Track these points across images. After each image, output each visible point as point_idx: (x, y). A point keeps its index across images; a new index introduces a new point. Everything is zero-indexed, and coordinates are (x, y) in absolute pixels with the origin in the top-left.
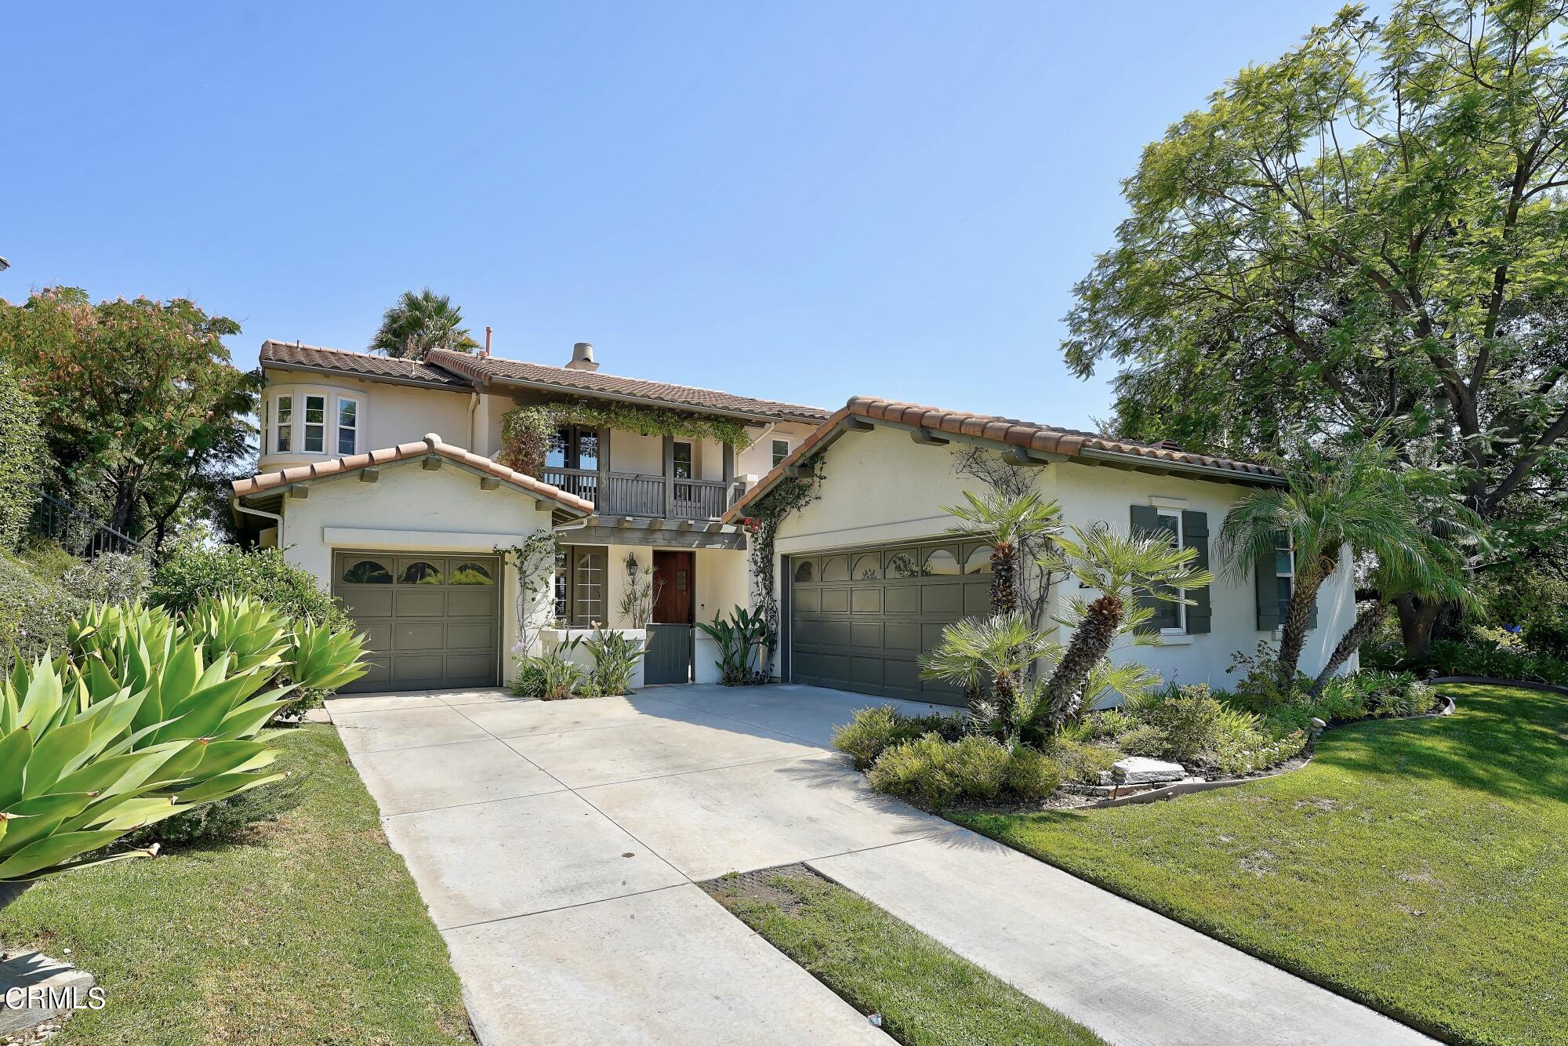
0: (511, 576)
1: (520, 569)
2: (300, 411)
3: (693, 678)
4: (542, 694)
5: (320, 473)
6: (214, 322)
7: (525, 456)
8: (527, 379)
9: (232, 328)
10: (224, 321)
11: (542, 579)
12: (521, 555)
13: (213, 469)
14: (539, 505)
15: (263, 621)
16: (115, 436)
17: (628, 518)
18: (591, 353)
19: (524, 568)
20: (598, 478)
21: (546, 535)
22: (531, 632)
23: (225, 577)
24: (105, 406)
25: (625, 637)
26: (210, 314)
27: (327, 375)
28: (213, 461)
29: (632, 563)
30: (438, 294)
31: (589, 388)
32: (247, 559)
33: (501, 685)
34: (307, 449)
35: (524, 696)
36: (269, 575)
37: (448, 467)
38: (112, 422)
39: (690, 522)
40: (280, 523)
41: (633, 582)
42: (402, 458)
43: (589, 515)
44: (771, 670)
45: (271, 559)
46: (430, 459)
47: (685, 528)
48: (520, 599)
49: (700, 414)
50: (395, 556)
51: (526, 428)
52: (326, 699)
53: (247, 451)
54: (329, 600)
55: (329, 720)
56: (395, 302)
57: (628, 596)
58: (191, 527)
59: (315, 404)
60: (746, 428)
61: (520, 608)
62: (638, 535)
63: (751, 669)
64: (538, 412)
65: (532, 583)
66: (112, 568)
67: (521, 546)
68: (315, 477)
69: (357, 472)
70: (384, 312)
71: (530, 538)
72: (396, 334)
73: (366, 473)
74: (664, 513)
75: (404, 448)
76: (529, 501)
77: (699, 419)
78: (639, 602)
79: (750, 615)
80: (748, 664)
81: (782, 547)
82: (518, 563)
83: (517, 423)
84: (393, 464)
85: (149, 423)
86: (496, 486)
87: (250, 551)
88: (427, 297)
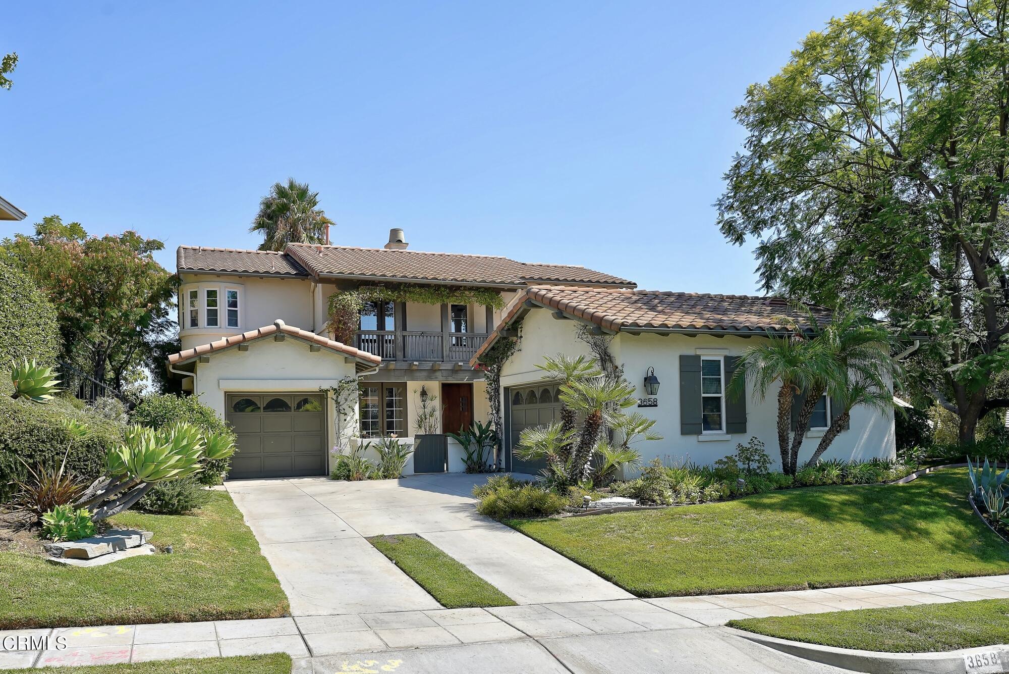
0: (332, 406)
1: (336, 401)
2: (203, 299)
3: (447, 469)
4: (348, 478)
5: (215, 348)
6: (148, 243)
7: (344, 324)
8: (343, 273)
9: (158, 246)
10: (154, 241)
11: (349, 407)
12: (337, 392)
13: (150, 338)
14: (346, 360)
15: (193, 431)
16: (96, 323)
17: (415, 363)
18: (402, 236)
19: (339, 401)
20: (395, 336)
21: (351, 379)
22: (344, 441)
23: (170, 412)
24: (87, 304)
25: (399, 443)
26: (145, 238)
27: (218, 275)
28: (151, 333)
29: (424, 393)
30: (300, 182)
31: (385, 276)
32: (180, 401)
33: (328, 475)
34: (208, 325)
35: (338, 479)
36: (191, 410)
37: (289, 339)
38: (92, 313)
39: (460, 364)
40: (195, 378)
41: (424, 406)
42: (262, 336)
43: (378, 365)
44: (500, 464)
45: (192, 401)
46: (279, 335)
47: (457, 368)
48: (337, 420)
49: (465, 287)
50: (261, 395)
51: (343, 306)
52: (224, 481)
53: (171, 325)
54: (223, 422)
55: (225, 490)
56: (268, 192)
57: (421, 417)
58: (133, 372)
59: (212, 294)
60: (502, 293)
61: (337, 425)
62: (424, 374)
63: (485, 463)
64: (351, 295)
65: (344, 409)
66: (105, 406)
67: (336, 387)
68: (213, 350)
69: (236, 346)
70: (260, 200)
71: (340, 382)
72: (270, 217)
73: (241, 346)
74: (443, 358)
75: (262, 330)
76: (340, 358)
77: (465, 290)
78: (427, 420)
79: (484, 427)
80: (484, 460)
81: (504, 382)
82: (335, 397)
83: (337, 304)
84: (257, 340)
85: (115, 314)
86: (318, 350)
87: (181, 397)
88: (292, 186)
